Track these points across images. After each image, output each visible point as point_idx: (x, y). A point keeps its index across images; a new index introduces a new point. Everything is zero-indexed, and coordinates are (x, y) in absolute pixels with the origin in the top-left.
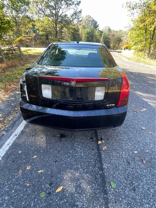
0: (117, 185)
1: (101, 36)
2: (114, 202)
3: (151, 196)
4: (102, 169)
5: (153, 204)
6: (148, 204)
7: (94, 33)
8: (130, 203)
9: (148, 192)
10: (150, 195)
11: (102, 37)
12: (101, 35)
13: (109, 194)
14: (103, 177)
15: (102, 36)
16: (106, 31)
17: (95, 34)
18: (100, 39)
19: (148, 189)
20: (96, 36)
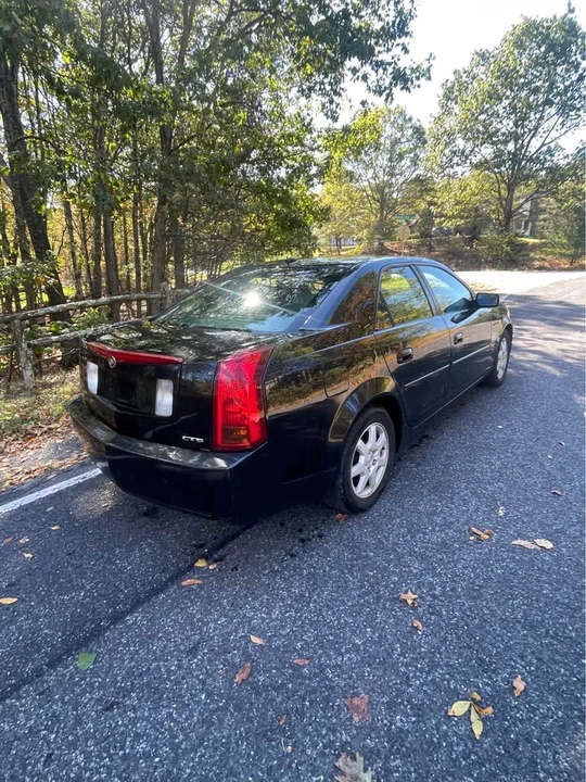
0: (91, 670)
2: (42, 690)
3: (121, 753)
4: (117, 618)
5: (97, 769)
6: (88, 759)
8: (58, 721)
9: (129, 739)
10: (122, 748)
13: (55, 670)
14: (97, 633)
19: (138, 737)
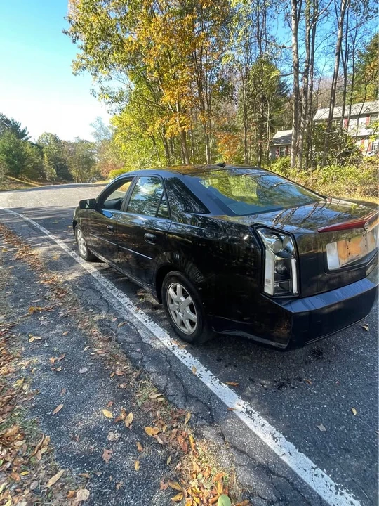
1: (43, 157)
7: (22, 150)
11: (46, 157)
12: (42, 154)
15: (45, 155)
16: (49, 144)
17: (26, 153)
18: (42, 162)
20: (29, 155)
